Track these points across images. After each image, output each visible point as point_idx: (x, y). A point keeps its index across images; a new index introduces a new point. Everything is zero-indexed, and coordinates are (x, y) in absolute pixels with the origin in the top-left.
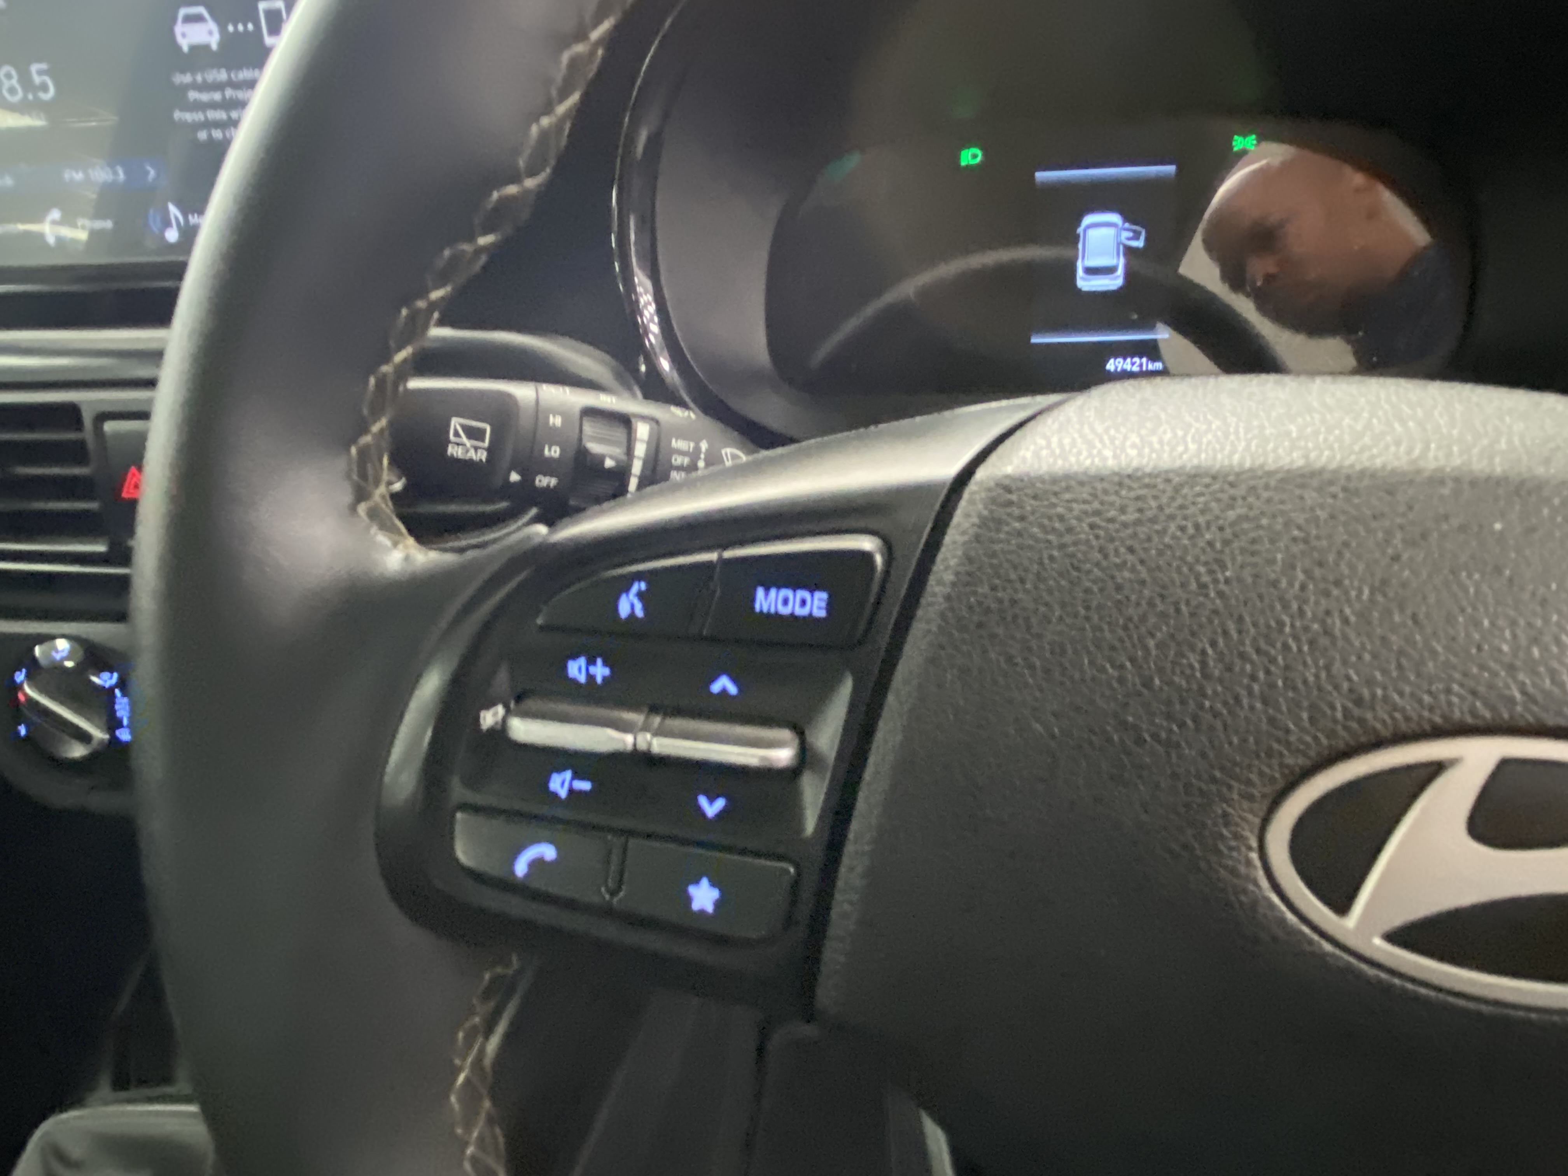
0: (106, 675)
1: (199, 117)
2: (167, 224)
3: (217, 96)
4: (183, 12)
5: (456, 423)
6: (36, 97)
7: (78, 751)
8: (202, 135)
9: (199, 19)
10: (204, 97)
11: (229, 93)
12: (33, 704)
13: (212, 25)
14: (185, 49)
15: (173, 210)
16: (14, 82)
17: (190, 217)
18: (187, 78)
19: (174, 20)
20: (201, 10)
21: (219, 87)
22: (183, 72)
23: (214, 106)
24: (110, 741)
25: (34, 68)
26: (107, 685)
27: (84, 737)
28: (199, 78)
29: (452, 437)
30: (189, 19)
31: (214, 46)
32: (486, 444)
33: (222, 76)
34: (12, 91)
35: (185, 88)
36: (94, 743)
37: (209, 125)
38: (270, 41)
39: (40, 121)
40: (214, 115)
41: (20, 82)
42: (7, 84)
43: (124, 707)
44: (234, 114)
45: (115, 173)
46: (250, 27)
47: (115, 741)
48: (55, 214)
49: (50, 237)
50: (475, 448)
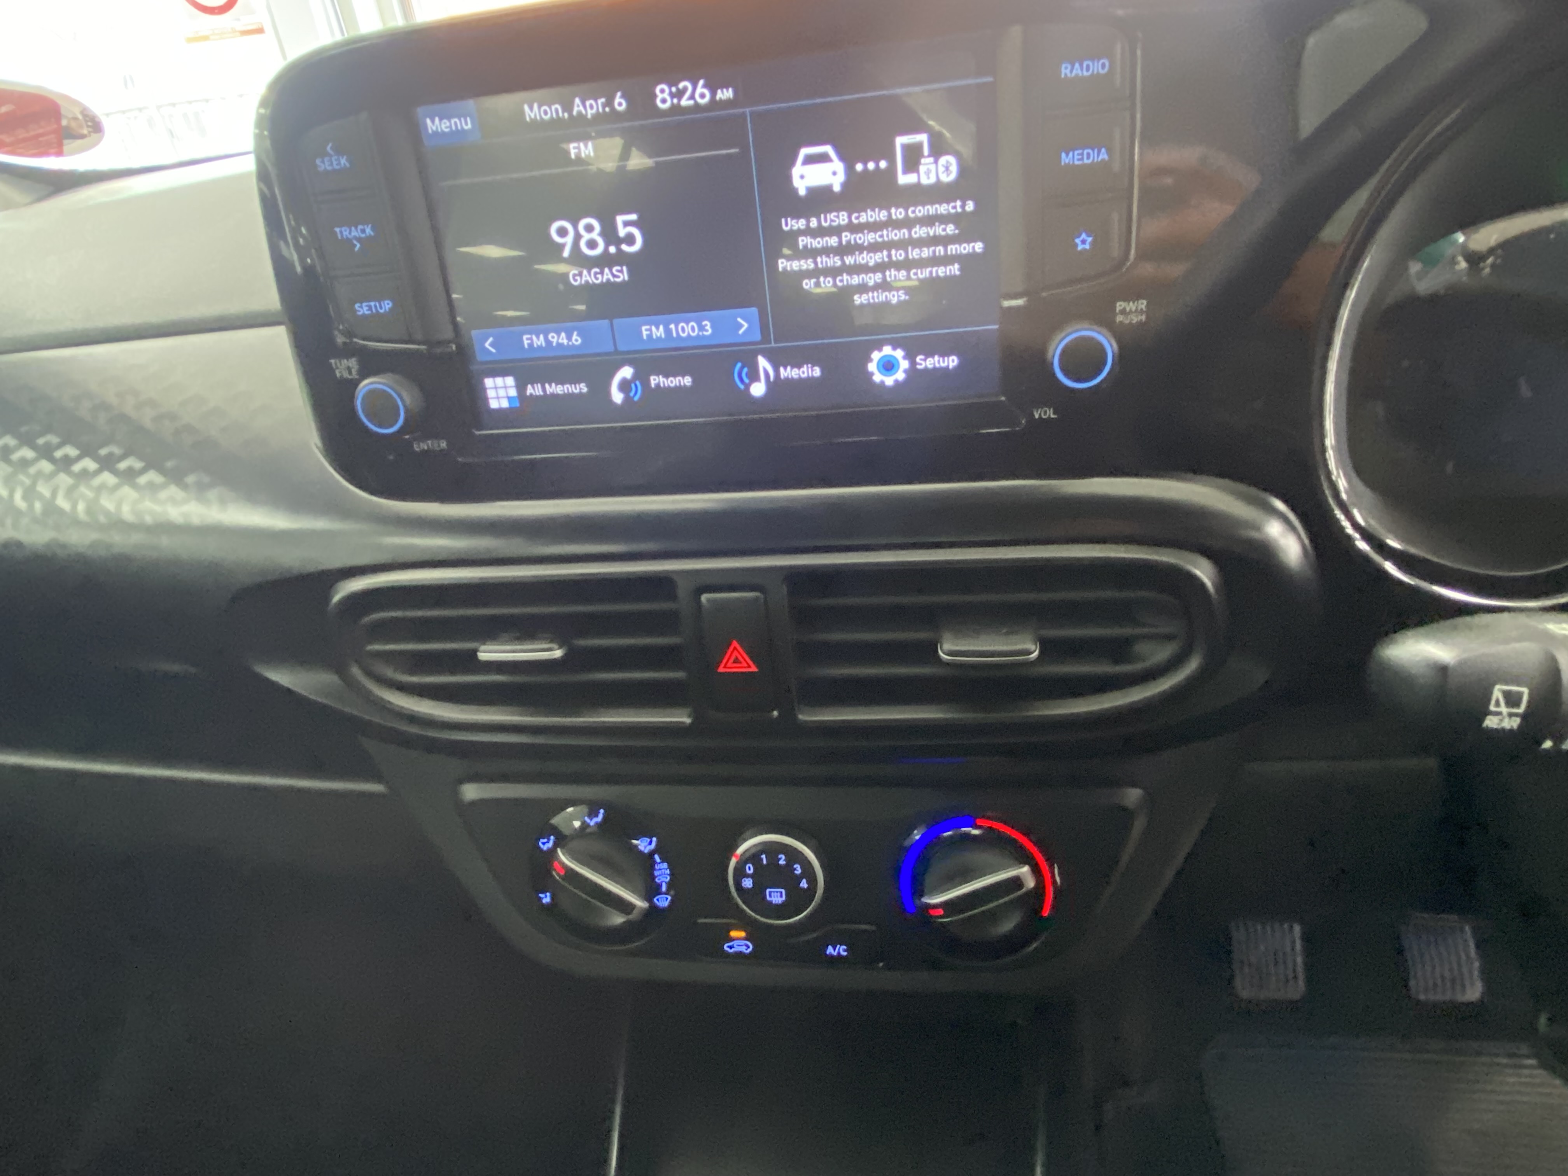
0: (645, 840)
1: (807, 264)
2: (754, 377)
3: (833, 241)
4: (804, 152)
5: (1497, 693)
6: (619, 250)
7: (618, 919)
8: (808, 285)
9: (823, 158)
10: (817, 243)
11: (846, 237)
13: (838, 165)
14: (802, 192)
15: (763, 363)
16: (595, 235)
17: (782, 369)
18: (801, 224)
19: (793, 163)
20: (828, 149)
21: (836, 231)
22: (797, 217)
23: (826, 251)
24: (649, 909)
25: (620, 219)
26: (647, 850)
28: (814, 223)
29: (1492, 708)
30: (810, 160)
31: (837, 188)
32: (1521, 710)
33: (842, 218)
34: (592, 244)
35: (797, 233)
36: (635, 912)
37: (815, 273)
38: (904, 179)
39: (622, 275)
40: (824, 261)
41: (602, 234)
42: (586, 236)
43: (663, 873)
44: (849, 260)
45: (702, 328)
46: (883, 164)
47: (653, 908)
48: (626, 372)
49: (617, 397)
50: (1511, 715)
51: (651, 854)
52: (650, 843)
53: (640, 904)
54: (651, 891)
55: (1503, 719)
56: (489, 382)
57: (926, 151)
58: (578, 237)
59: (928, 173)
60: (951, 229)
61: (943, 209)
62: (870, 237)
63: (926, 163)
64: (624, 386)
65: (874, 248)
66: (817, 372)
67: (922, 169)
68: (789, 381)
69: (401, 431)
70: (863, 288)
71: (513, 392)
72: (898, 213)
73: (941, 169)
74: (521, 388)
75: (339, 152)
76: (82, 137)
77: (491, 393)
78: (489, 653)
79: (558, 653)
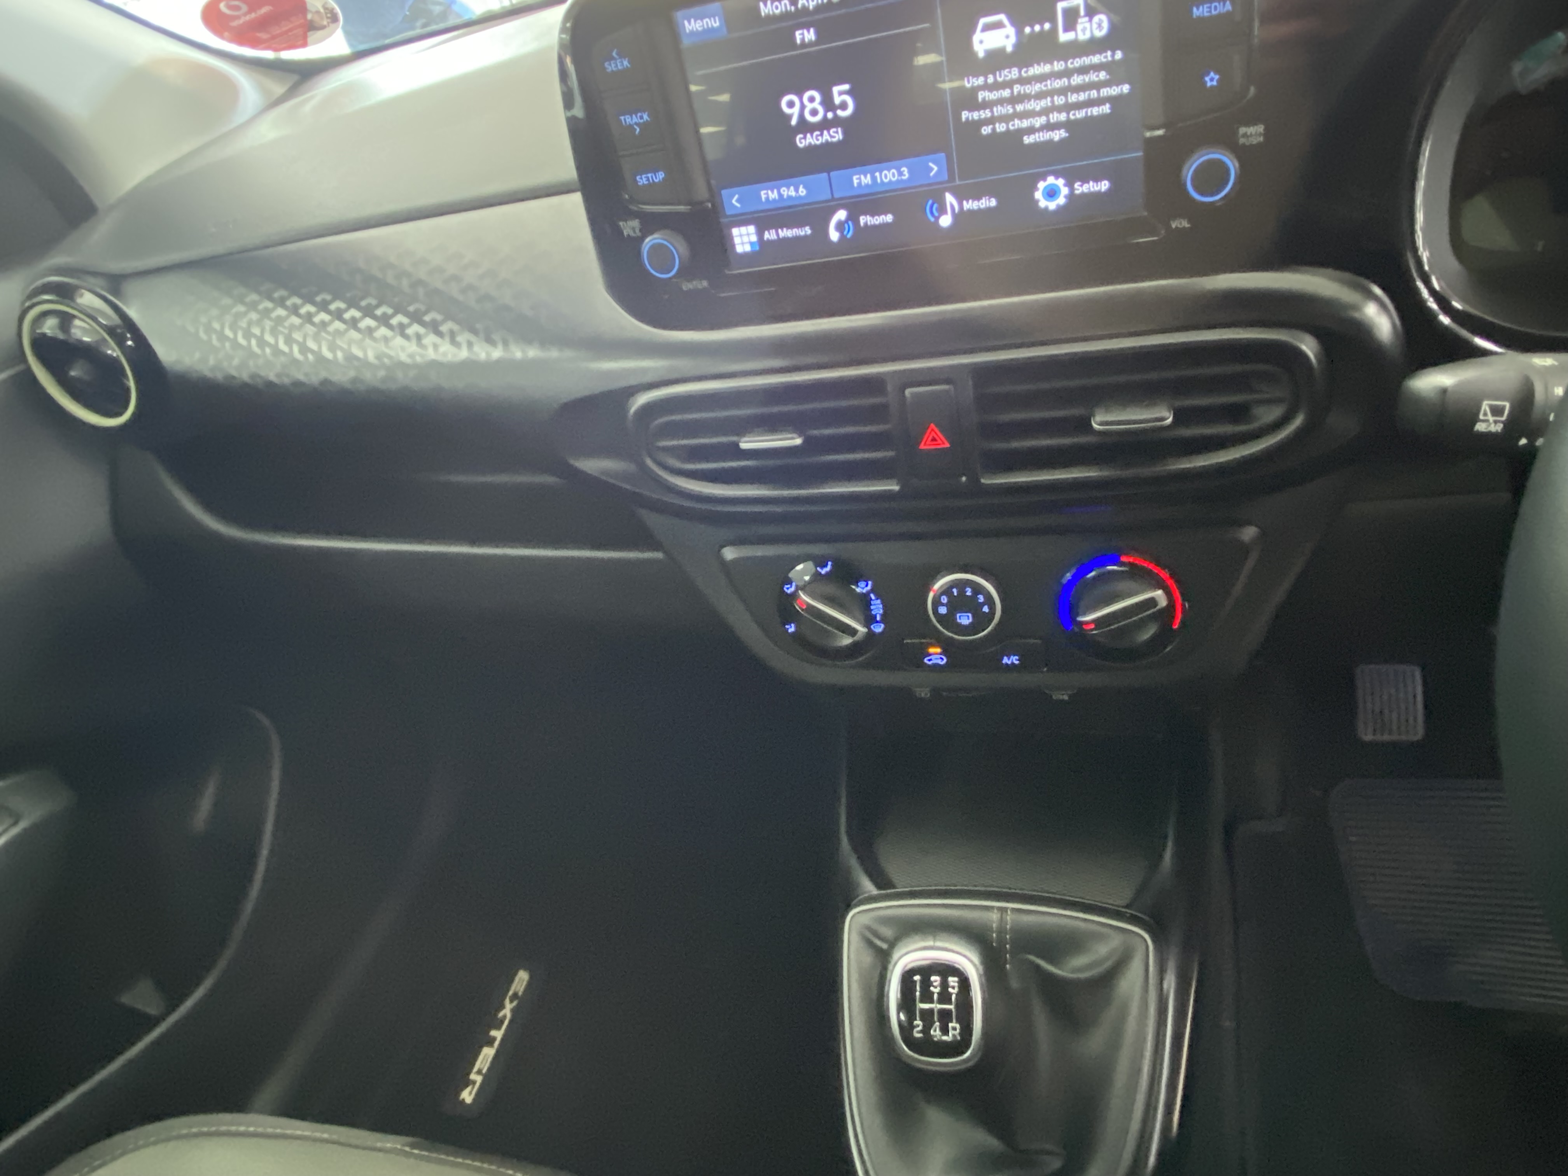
0: (862, 584)
1: (985, 114)
2: (942, 211)
3: (1006, 93)
4: (983, 21)
5: (1485, 406)
6: (835, 115)
7: (845, 641)
8: (986, 130)
9: (999, 25)
10: (993, 96)
11: (1017, 88)
12: (811, 609)
13: (1010, 30)
14: (981, 55)
15: (949, 198)
16: (817, 105)
17: (965, 203)
18: (980, 81)
19: (973, 31)
20: (1002, 17)
21: (1009, 84)
22: (977, 76)
23: (1001, 102)
24: (868, 633)
25: (836, 90)
26: (864, 591)
27: (851, 631)
28: (991, 79)
29: (1481, 417)
30: (987, 28)
31: (1009, 49)
32: (1504, 418)
33: (1014, 73)
34: (814, 112)
35: (975, 90)
36: (857, 637)
37: (991, 121)
38: (1064, 37)
39: (836, 135)
40: (998, 110)
41: (823, 103)
42: (809, 106)
43: (877, 608)
44: (1019, 108)
45: (901, 174)
46: (1047, 26)
47: (871, 634)
48: (841, 215)
49: (834, 235)
50: (1496, 422)
51: (868, 593)
52: (867, 586)
53: (862, 629)
54: (870, 620)
55: (1489, 425)
56: (735, 231)
57: (1082, 12)
58: (803, 107)
59: (1084, 30)
60: (1103, 75)
61: (1096, 59)
62: (1037, 87)
63: (1083, 22)
64: (840, 226)
65: (1040, 96)
66: (993, 203)
67: (1079, 27)
68: (971, 212)
69: (677, 275)
70: (1031, 130)
71: (754, 238)
72: (1058, 66)
73: (1095, 26)
74: (760, 233)
75: (621, 55)
76: (323, 27)
77: (737, 240)
78: (748, 443)
79: (798, 441)
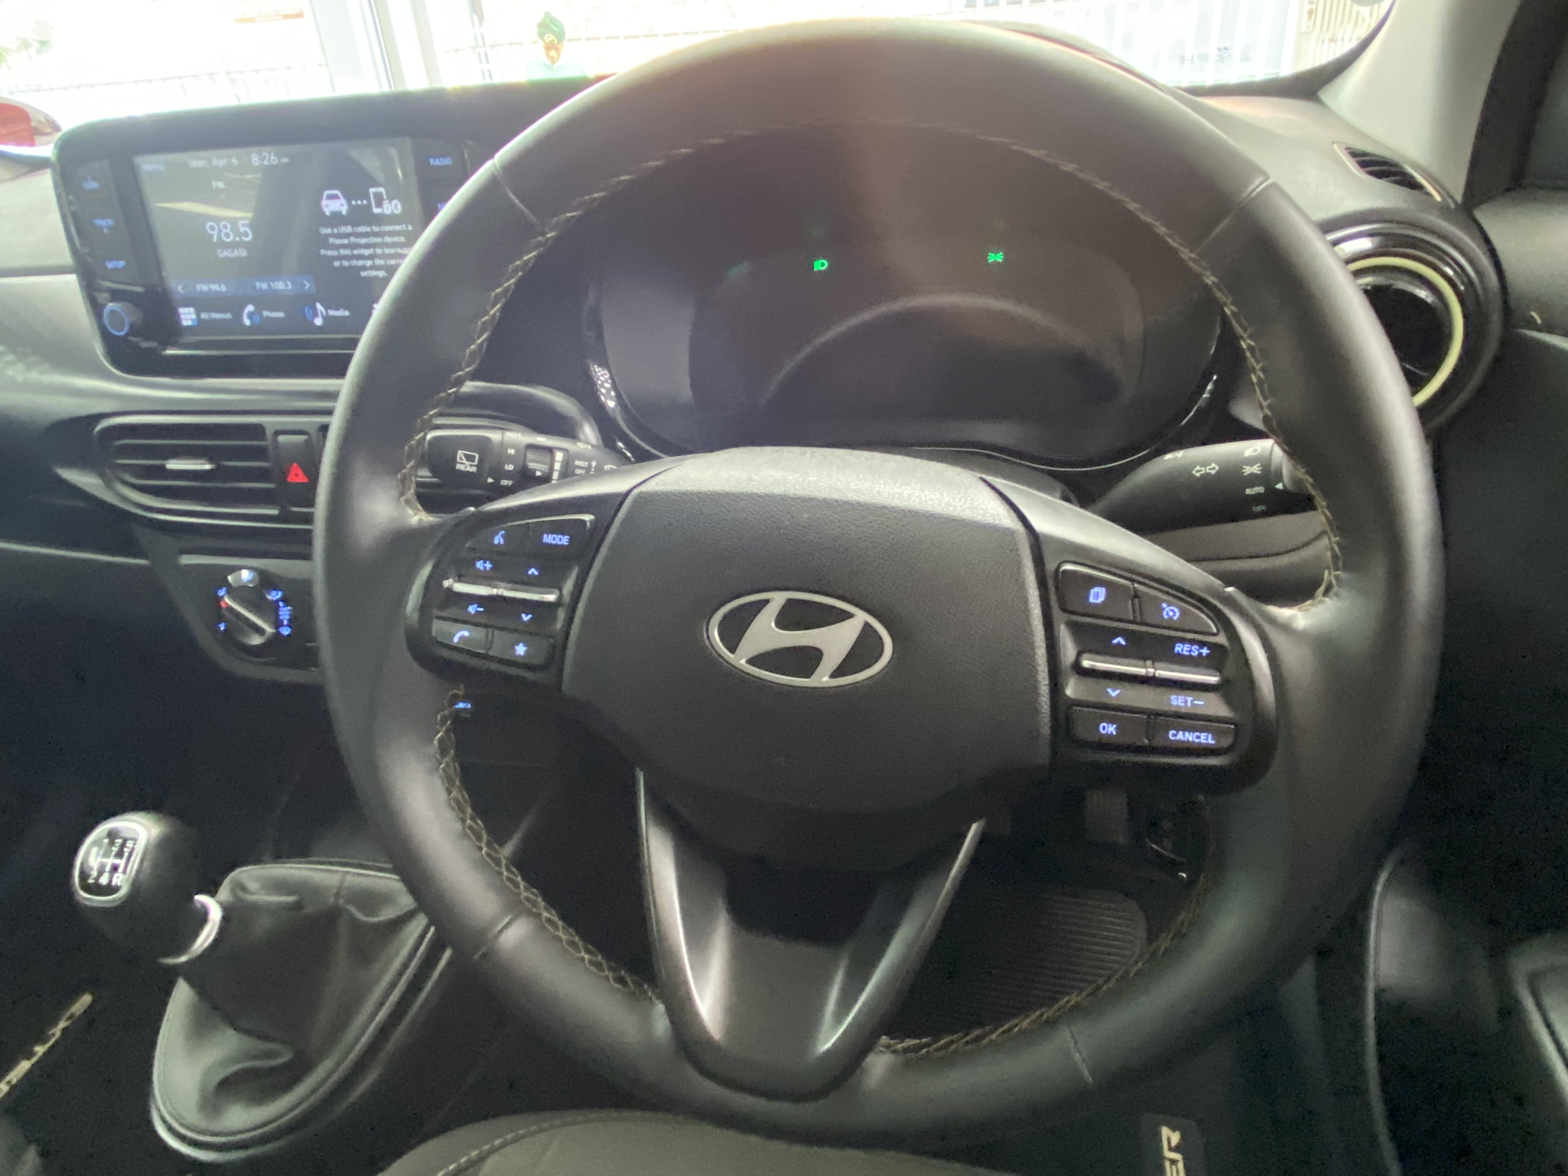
0: (274, 593)
1: (334, 253)
2: (316, 315)
3: (346, 241)
4: (327, 193)
5: (460, 453)
6: (241, 239)
7: (256, 640)
8: (337, 264)
9: (335, 197)
10: (338, 242)
11: (352, 239)
12: (230, 609)
13: (343, 201)
14: (328, 214)
15: (319, 306)
16: (228, 230)
17: (329, 311)
18: (329, 231)
19: (321, 199)
20: (337, 192)
21: (347, 236)
22: (326, 227)
23: (344, 246)
24: (276, 633)
25: (241, 222)
26: (275, 599)
27: (259, 631)
28: (335, 231)
29: (458, 460)
30: (330, 197)
31: (344, 213)
32: (476, 463)
33: (348, 229)
34: (227, 236)
35: (328, 236)
36: (267, 635)
37: (341, 258)
38: (377, 211)
39: (244, 253)
40: (344, 252)
41: (232, 230)
42: (224, 231)
43: (285, 613)
44: (356, 252)
45: (286, 285)
46: (365, 202)
47: (278, 635)
48: (250, 308)
49: (247, 322)
50: (471, 465)
51: (277, 601)
52: (277, 595)
53: (269, 630)
54: (278, 624)
55: (466, 467)
56: (182, 310)
57: (385, 197)
58: (220, 231)
59: (387, 208)
60: (402, 239)
61: (397, 228)
62: (363, 241)
63: (386, 204)
64: (251, 316)
65: (367, 246)
66: (347, 313)
67: (385, 206)
68: (334, 317)
69: (127, 334)
70: (364, 268)
71: (194, 316)
72: (376, 229)
73: (393, 207)
74: (198, 314)
75: (93, 179)
77: (183, 317)
78: (173, 465)
79: (208, 467)
